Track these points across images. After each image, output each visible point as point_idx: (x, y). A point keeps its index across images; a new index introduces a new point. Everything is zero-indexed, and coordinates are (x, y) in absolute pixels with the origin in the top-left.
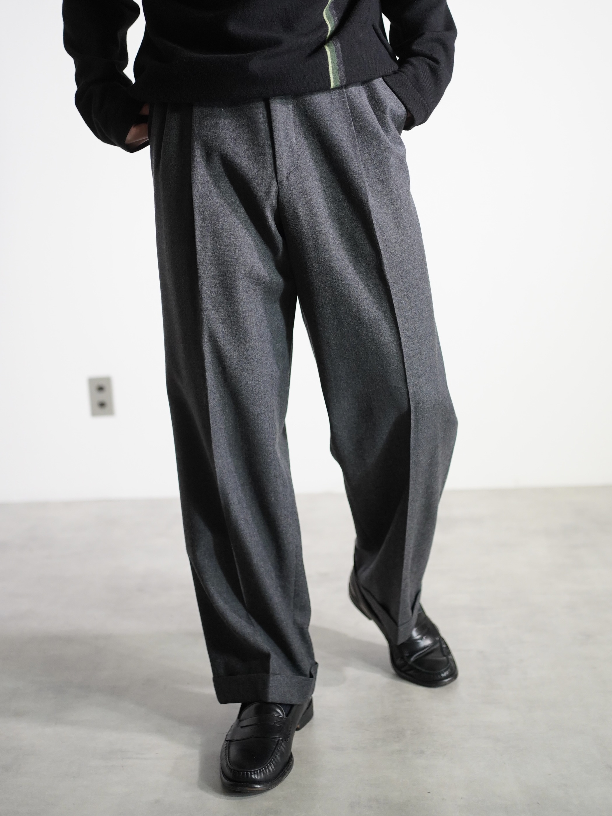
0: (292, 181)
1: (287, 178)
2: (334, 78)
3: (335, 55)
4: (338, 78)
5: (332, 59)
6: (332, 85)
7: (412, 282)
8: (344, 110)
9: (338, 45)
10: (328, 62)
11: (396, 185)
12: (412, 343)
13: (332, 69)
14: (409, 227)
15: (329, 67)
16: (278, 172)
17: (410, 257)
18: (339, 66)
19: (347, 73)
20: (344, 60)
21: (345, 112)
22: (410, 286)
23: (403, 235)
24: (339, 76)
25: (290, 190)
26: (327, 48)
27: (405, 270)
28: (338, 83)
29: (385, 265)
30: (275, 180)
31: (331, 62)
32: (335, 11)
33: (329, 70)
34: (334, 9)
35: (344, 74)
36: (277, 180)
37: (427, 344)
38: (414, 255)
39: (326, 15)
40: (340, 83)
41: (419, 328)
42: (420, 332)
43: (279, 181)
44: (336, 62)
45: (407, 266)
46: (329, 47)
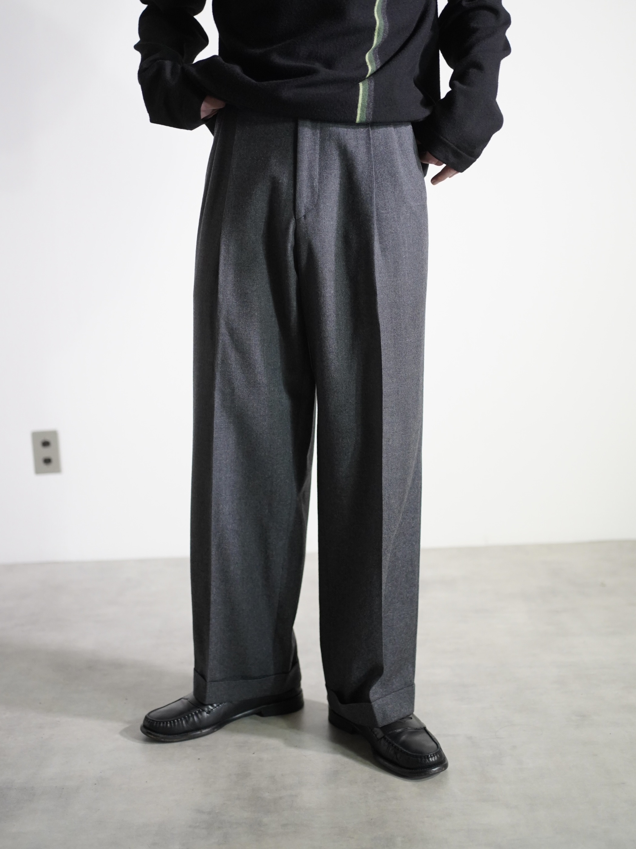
0: (309, 219)
1: (305, 216)
2: (361, 114)
3: (367, 94)
4: (365, 115)
5: (363, 96)
6: (358, 120)
7: (400, 325)
8: (367, 155)
9: (373, 84)
10: (359, 99)
11: (403, 233)
12: (391, 381)
13: (361, 106)
14: (408, 273)
15: (358, 103)
16: (297, 210)
17: (403, 301)
18: (368, 104)
19: (374, 112)
20: (375, 100)
21: (369, 157)
22: (398, 328)
23: (400, 280)
24: (366, 114)
25: (307, 228)
26: (361, 84)
27: (396, 312)
28: (364, 120)
29: (379, 305)
30: (294, 217)
31: (362, 99)
32: (378, 55)
33: (358, 106)
34: (378, 53)
35: (372, 113)
36: (295, 218)
37: (405, 385)
38: (408, 300)
39: (369, 57)
40: (366, 120)
41: (400, 369)
42: (401, 373)
43: (297, 219)
44: (367, 100)
45: (398, 309)
46: (363, 85)
